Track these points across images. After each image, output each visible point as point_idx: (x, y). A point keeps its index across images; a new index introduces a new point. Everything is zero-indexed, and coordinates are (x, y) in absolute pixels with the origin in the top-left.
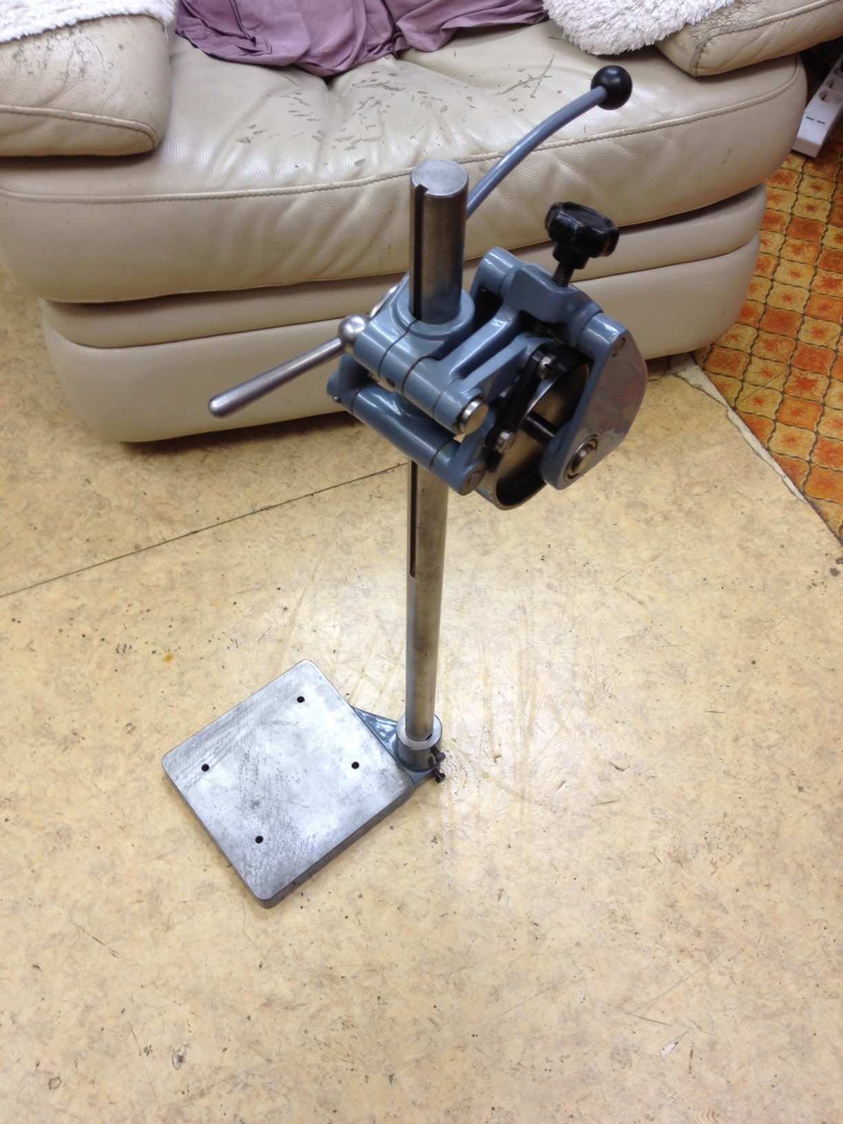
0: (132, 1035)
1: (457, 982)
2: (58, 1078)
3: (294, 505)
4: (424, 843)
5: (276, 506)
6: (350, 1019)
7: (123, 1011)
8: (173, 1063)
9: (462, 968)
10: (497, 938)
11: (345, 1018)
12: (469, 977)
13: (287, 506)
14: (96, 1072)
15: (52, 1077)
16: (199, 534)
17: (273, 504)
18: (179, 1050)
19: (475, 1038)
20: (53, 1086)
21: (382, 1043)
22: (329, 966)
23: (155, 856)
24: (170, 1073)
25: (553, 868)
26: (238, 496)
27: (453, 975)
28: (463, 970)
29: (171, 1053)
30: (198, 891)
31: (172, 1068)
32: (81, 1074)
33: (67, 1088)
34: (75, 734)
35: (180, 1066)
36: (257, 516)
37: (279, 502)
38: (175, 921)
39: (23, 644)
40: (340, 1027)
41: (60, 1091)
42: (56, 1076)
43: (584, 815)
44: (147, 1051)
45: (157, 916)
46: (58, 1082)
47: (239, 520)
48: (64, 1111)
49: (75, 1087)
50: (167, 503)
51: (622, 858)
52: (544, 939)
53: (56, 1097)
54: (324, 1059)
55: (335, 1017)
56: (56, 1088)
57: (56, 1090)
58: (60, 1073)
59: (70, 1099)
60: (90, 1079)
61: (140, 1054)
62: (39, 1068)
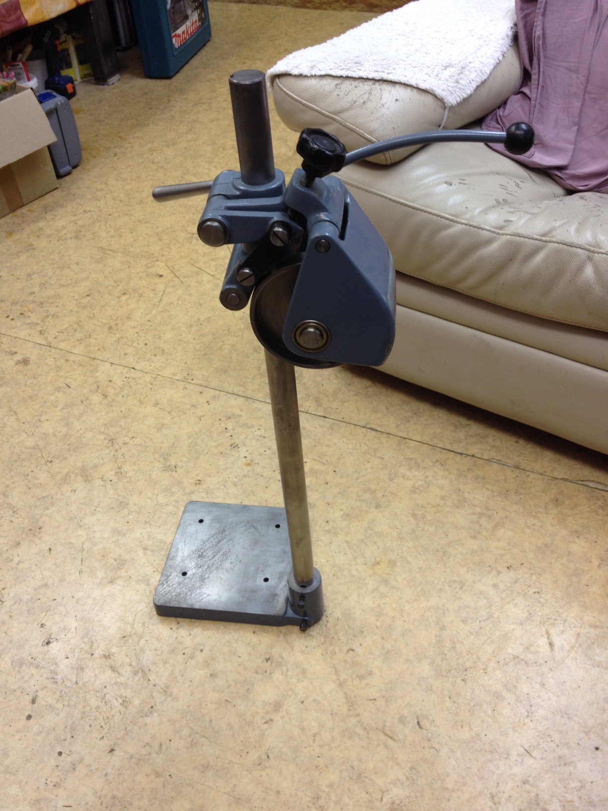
0: (45, 613)
1: (195, 741)
2: (3, 602)
3: (389, 437)
4: (261, 655)
5: (379, 431)
6: (129, 703)
7: (55, 600)
8: (44, 641)
9: (204, 736)
10: (240, 741)
11: (128, 700)
12: (203, 745)
13: (385, 435)
14: (17, 614)
16: (326, 419)
17: (379, 429)
18: (52, 639)
19: (169, 778)
21: (127, 730)
22: (150, 668)
23: (144, 546)
24: (38, 644)
25: (313, 738)
26: (365, 414)
27: (197, 735)
28: (204, 738)
29: (48, 636)
30: (141, 578)
31: (40, 643)
32: (11, 609)
34: (175, 467)
35: (45, 645)
36: (364, 430)
37: (383, 431)
38: (117, 582)
39: (200, 414)
40: (120, 701)
43: (365, 729)
44: (42, 626)
45: (114, 572)
47: (352, 426)
50: (328, 396)
51: (360, 774)
52: (263, 769)
54: (98, 708)
55: (124, 695)
58: (6, 601)
60: (11, 614)
61: (38, 624)
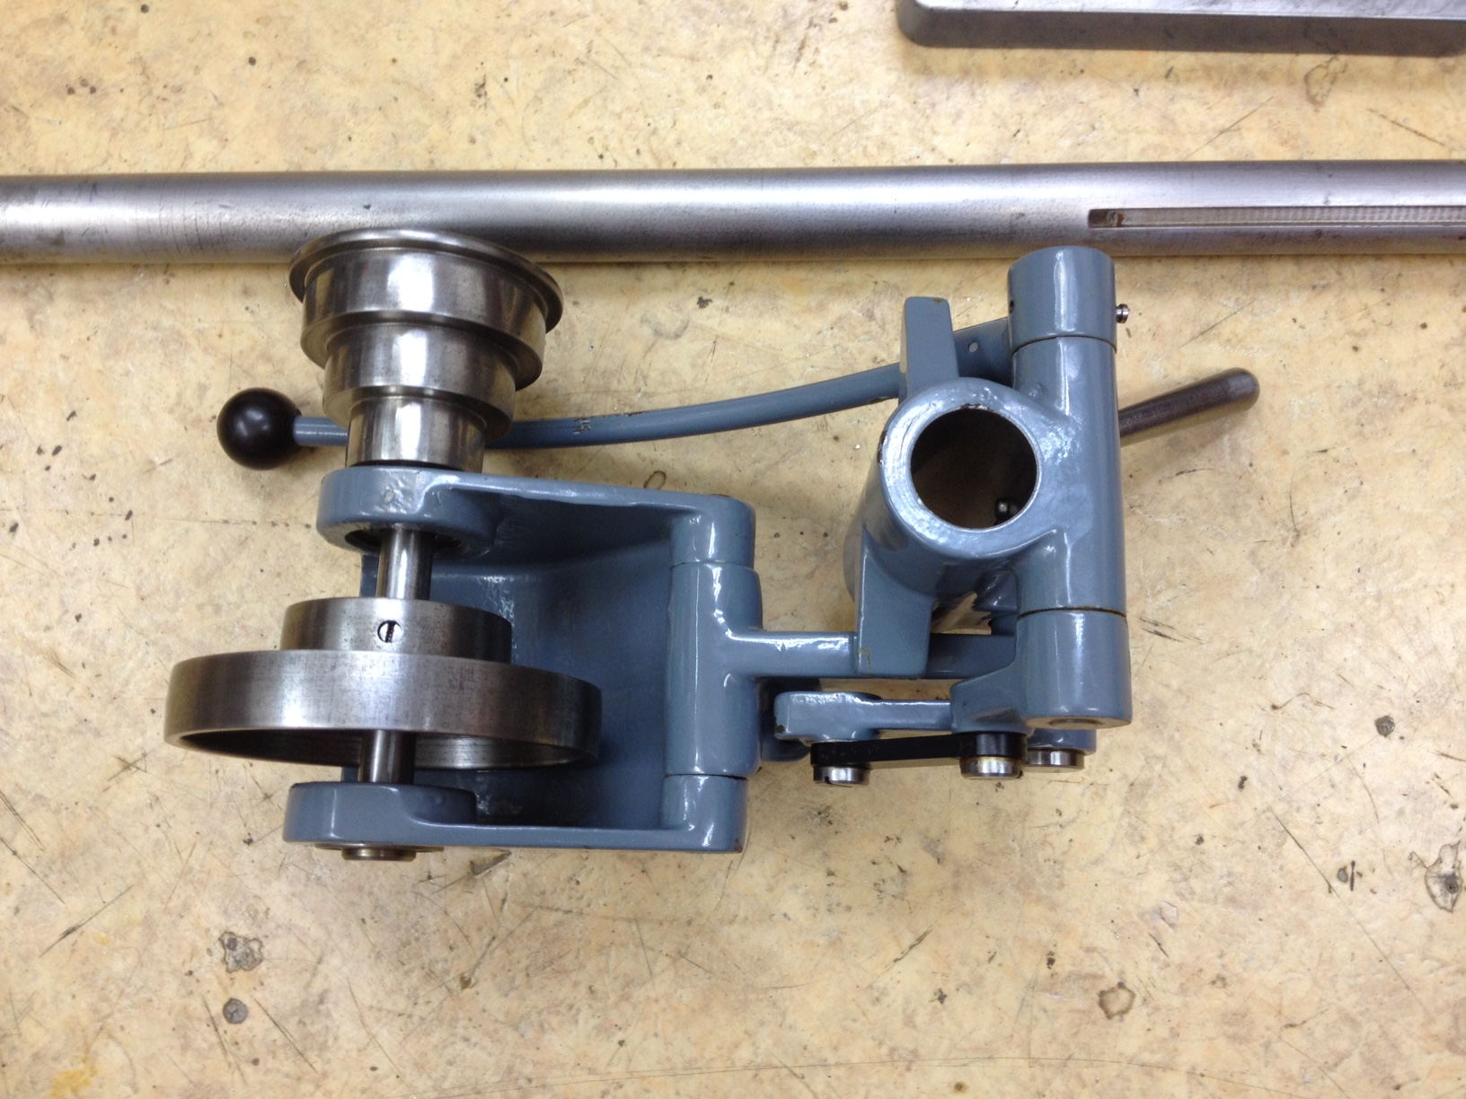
0: (1290, 842)
2: (1121, 985)
7: (1242, 782)
8: (1433, 897)
14: (1221, 956)
15: (1103, 986)
20: (1114, 1008)
24: (1432, 925)
29: (1419, 872)
30: (1352, 414)
31: (1431, 911)
32: (1180, 967)
33: (1157, 1009)
35: (1454, 902)
38: (1313, 510)
41: (1138, 1016)
42: (1115, 981)
44: (1348, 875)
46: (1124, 995)
48: (1167, 1067)
49: (1176, 1001)
53: (1132, 1036)
56: (1124, 1012)
57: (1127, 1017)
58: (1122, 972)
59: (1175, 1034)
60: (1210, 973)
61: (1329, 889)
62: (1056, 967)
